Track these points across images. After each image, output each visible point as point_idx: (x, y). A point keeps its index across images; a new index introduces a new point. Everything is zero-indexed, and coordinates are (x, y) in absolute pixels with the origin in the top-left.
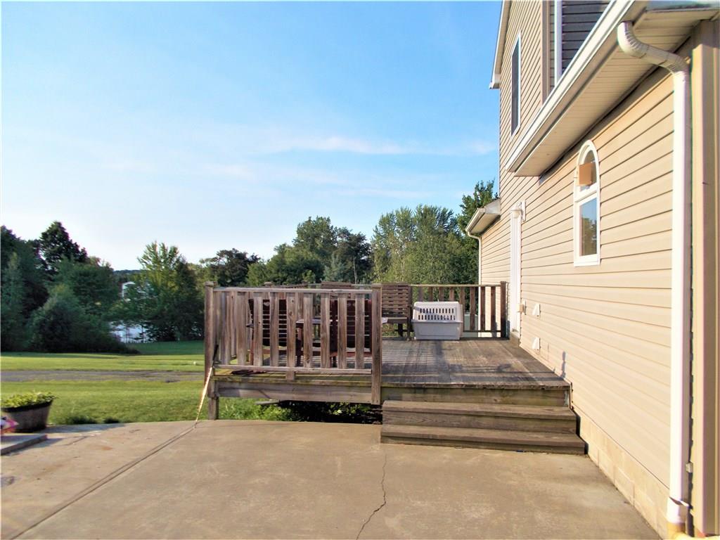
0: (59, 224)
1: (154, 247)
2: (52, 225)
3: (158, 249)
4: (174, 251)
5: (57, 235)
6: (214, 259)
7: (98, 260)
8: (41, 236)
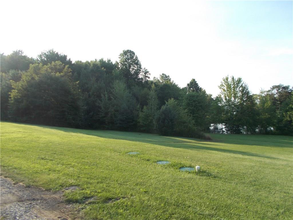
0: (194, 80)
1: (227, 79)
2: (191, 80)
3: (230, 80)
4: (239, 80)
5: (193, 84)
6: (269, 91)
7: (211, 95)
8: (187, 85)
